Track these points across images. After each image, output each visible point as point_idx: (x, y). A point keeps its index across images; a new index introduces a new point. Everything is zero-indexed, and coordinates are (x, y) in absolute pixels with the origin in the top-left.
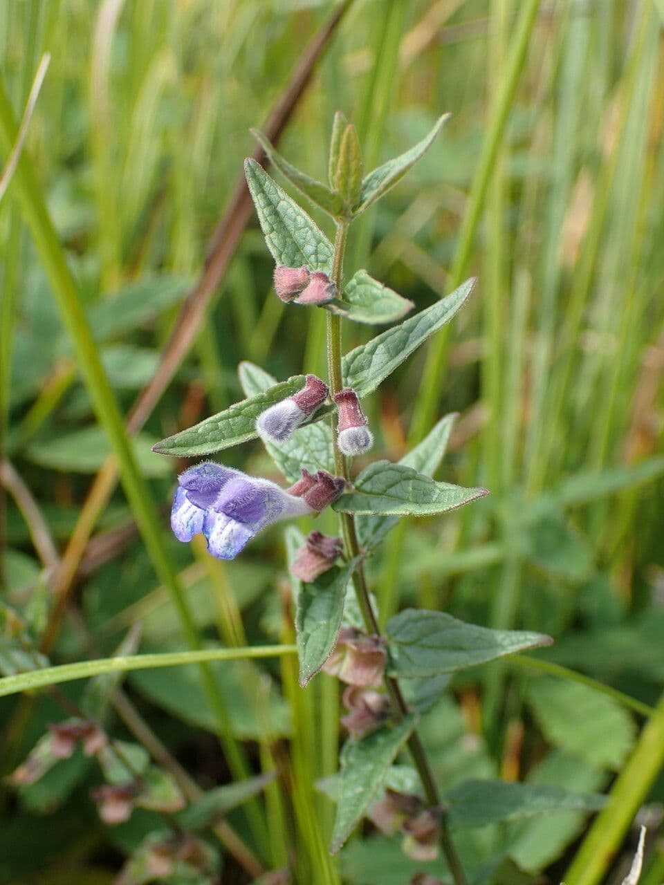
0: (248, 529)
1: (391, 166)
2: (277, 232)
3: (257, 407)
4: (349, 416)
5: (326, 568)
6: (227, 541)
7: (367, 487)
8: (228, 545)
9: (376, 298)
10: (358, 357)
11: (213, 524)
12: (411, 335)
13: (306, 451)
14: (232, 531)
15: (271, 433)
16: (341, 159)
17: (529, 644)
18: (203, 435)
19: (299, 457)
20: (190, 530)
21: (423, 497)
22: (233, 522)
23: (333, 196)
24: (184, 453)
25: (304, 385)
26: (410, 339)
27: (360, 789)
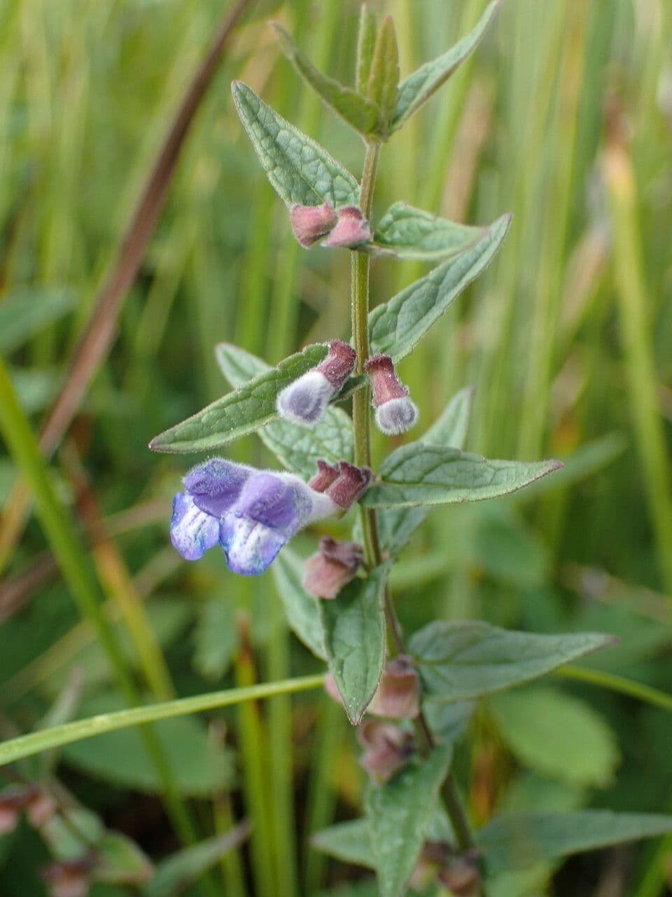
0: (279, 534)
1: (429, 70)
2: (281, 166)
3: (270, 385)
4: (388, 387)
5: (348, 580)
6: (254, 552)
7: (397, 475)
8: (255, 557)
9: (425, 232)
10: (381, 318)
11: (232, 532)
12: (441, 287)
13: (312, 442)
14: (259, 538)
15: (299, 413)
16: (375, 60)
17: (592, 646)
18: (208, 425)
19: (305, 448)
20: (200, 543)
21: (474, 480)
22: (259, 526)
23: (368, 107)
24: (189, 448)
25: (326, 354)
26: (440, 293)
27: (399, 841)
